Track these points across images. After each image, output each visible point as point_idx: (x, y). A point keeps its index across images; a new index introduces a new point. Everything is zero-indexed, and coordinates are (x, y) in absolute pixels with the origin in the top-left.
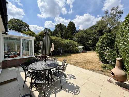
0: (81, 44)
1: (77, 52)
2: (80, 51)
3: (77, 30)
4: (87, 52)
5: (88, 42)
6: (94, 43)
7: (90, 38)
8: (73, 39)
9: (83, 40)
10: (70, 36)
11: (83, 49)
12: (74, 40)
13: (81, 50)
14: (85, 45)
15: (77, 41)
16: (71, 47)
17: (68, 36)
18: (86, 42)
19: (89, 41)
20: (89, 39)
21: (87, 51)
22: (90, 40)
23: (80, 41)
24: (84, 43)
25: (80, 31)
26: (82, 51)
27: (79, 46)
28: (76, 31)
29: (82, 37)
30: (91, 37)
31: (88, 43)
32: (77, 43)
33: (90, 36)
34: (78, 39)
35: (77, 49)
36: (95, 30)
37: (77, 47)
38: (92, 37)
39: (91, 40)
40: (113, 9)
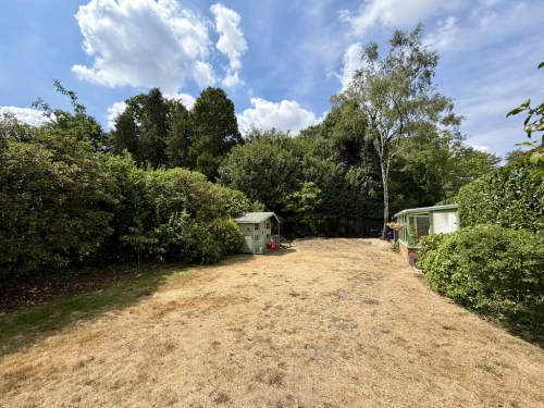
0: (264, 199)
1: (232, 250)
2: (250, 242)
3: (243, 135)
4: (296, 244)
5: (296, 194)
6: (323, 197)
7: (306, 172)
8: (219, 176)
9: (272, 181)
10: (202, 157)
11: (269, 232)
12: (227, 182)
13: (255, 233)
14: (283, 205)
15: (240, 188)
16: (184, 214)
17: (195, 156)
18: (288, 192)
19: (303, 187)
20: (302, 177)
21: (290, 239)
22: (306, 184)
23: (253, 187)
24: (279, 194)
25: (258, 137)
26: (262, 240)
27: (250, 211)
28: (239, 136)
29: (266, 163)
30: (308, 166)
31: (297, 198)
32: (236, 192)
33: (304, 163)
34: (248, 173)
35: (230, 229)
36: (326, 137)
37: (235, 215)
38: (315, 166)
39: (312, 183)
40: (399, 40)
